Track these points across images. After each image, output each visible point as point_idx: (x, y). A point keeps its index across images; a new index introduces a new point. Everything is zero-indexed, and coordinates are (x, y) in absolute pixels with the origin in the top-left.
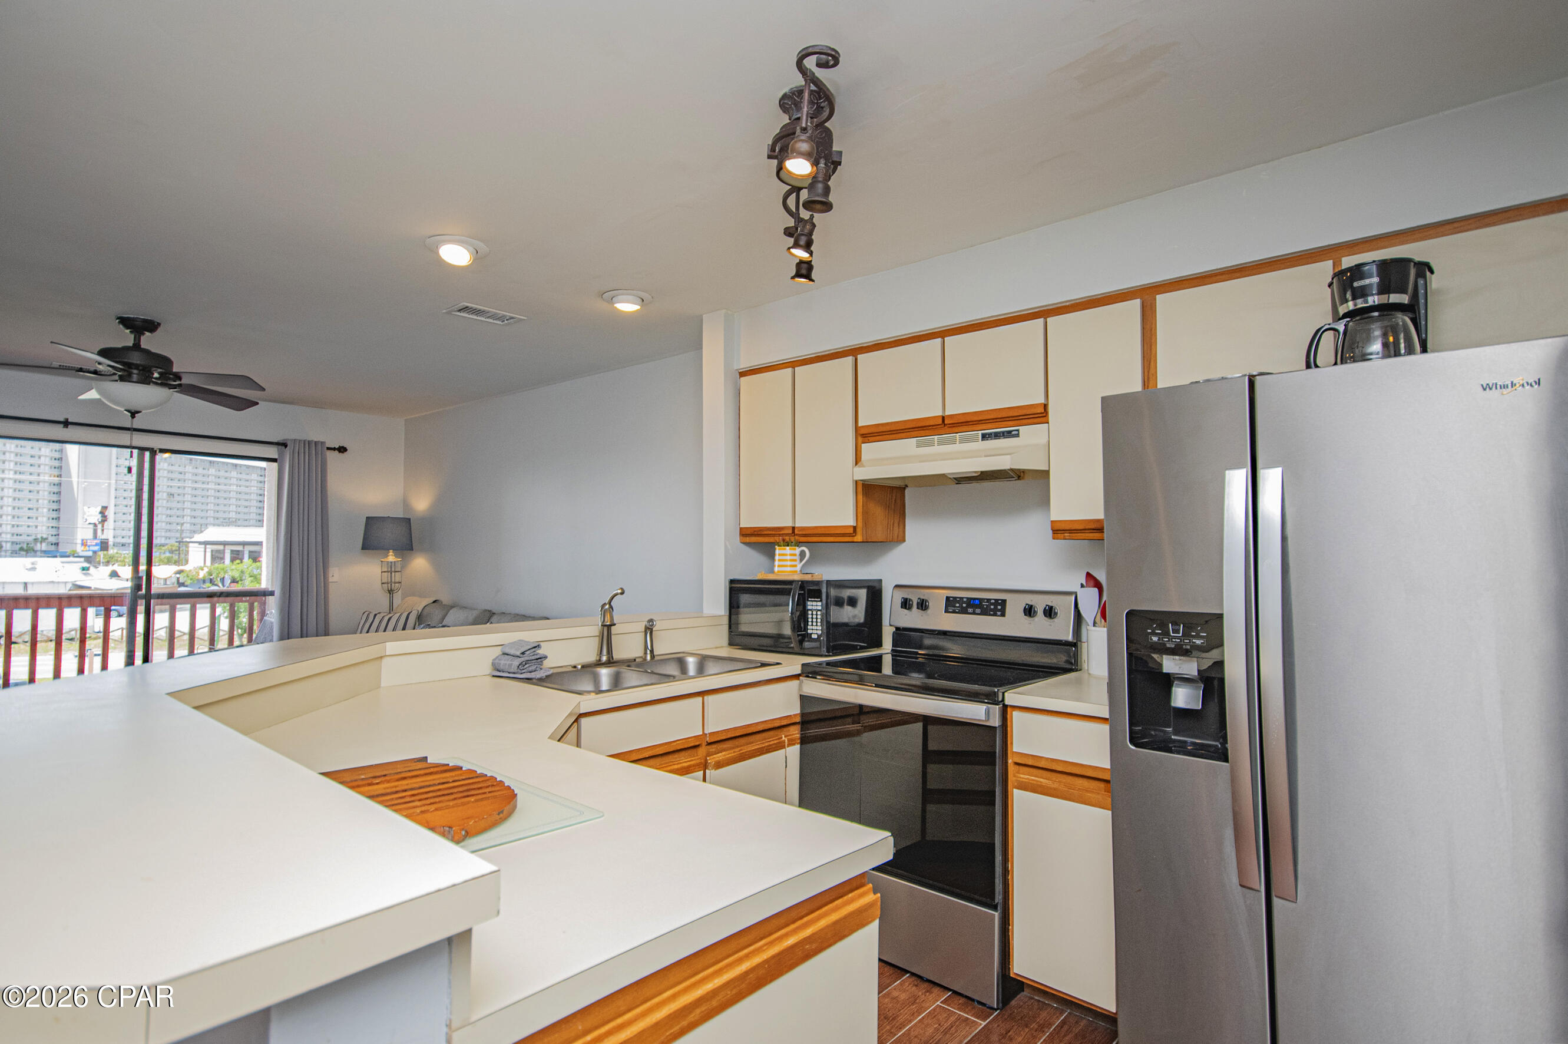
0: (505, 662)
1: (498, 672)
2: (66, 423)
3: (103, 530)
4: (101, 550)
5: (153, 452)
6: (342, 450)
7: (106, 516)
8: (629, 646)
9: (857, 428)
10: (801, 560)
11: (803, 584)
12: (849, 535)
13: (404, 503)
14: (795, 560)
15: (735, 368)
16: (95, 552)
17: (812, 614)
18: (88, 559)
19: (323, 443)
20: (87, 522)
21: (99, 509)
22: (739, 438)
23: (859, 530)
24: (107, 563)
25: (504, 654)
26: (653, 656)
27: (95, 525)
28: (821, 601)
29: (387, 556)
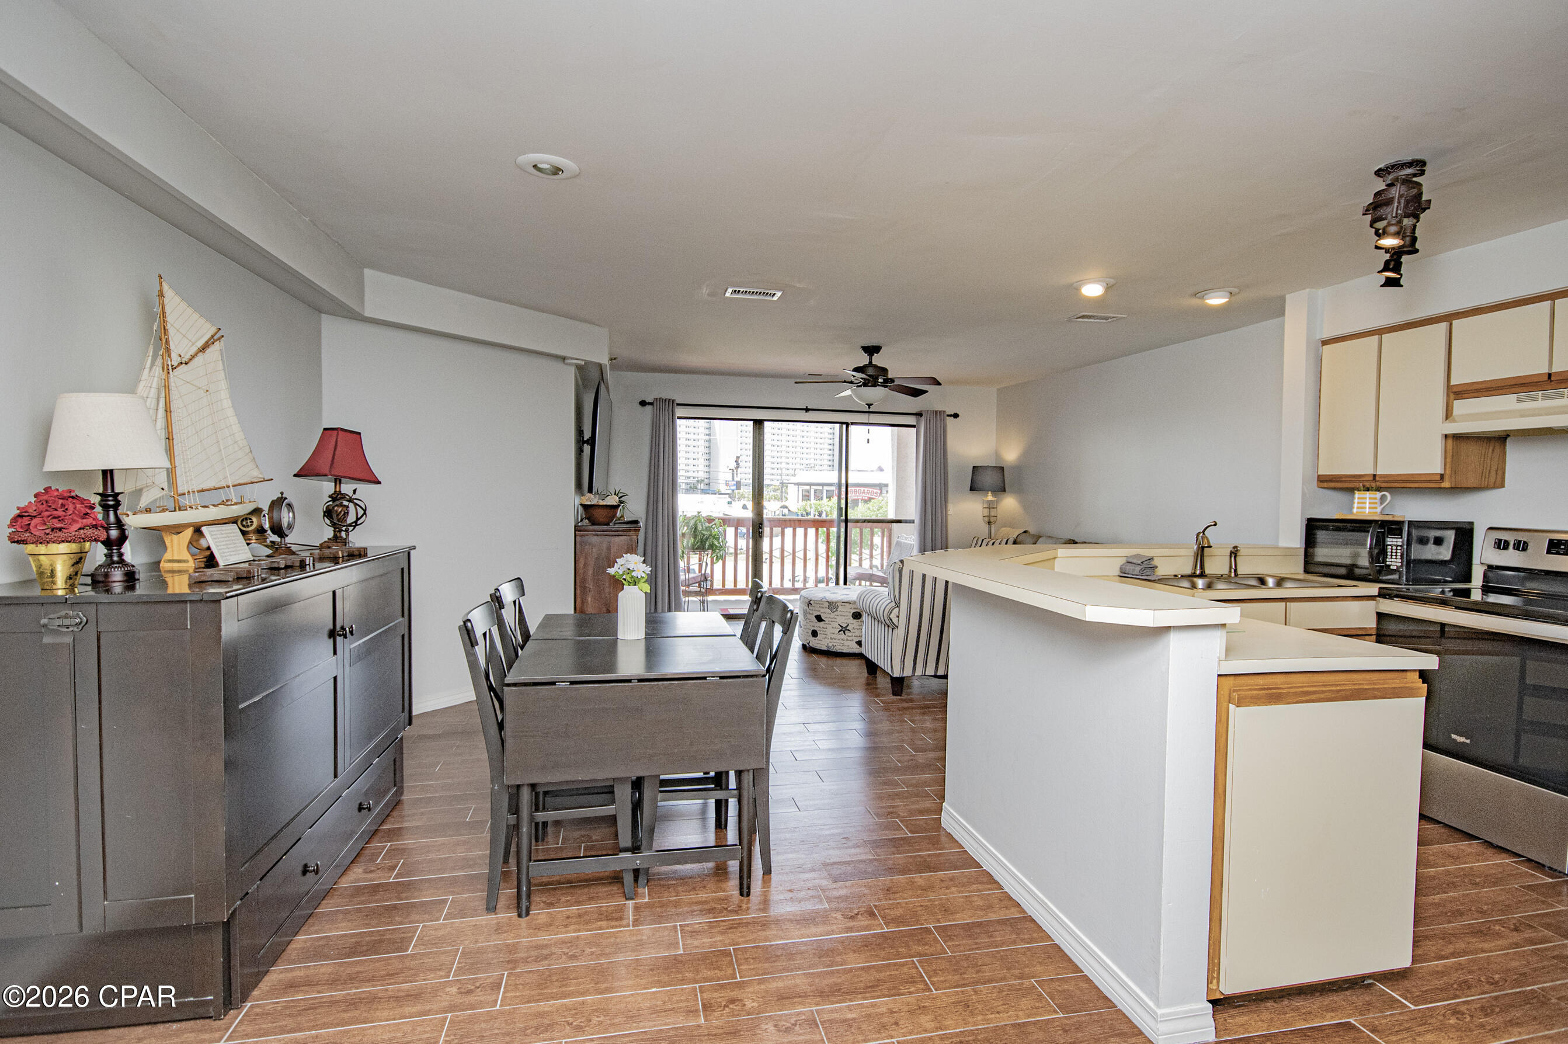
0: (1130, 567)
1: (1124, 575)
2: (807, 410)
3: (737, 474)
4: (736, 490)
5: (847, 424)
6: (956, 416)
7: (738, 464)
8: (1217, 565)
9: (1449, 387)
10: (1381, 504)
11: (1383, 524)
12: (1436, 482)
13: (996, 456)
14: (1376, 503)
15: (1318, 338)
16: (733, 491)
17: (1392, 549)
18: (730, 496)
19: (944, 412)
20: (728, 469)
21: (735, 459)
22: (1320, 391)
23: (1446, 477)
24: (740, 499)
25: (1128, 562)
26: (1236, 575)
27: (733, 471)
28: (1401, 538)
29: (987, 496)
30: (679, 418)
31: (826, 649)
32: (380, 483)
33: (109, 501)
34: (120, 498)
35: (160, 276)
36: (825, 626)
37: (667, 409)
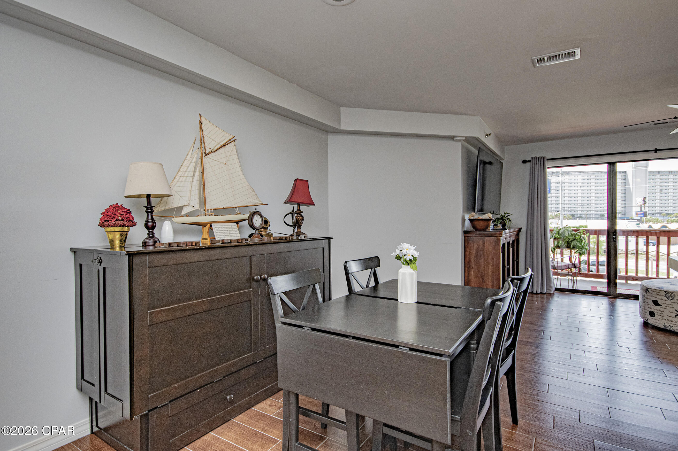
2: (656, 150)
3: (644, 208)
4: (644, 217)
7: (645, 202)
16: (641, 217)
18: (638, 220)
20: (638, 205)
21: (643, 198)
24: (646, 222)
27: (641, 205)
30: (548, 168)
31: (663, 327)
32: (314, 205)
33: (149, 210)
34: (153, 208)
35: (200, 114)
36: (662, 310)
37: (539, 163)
